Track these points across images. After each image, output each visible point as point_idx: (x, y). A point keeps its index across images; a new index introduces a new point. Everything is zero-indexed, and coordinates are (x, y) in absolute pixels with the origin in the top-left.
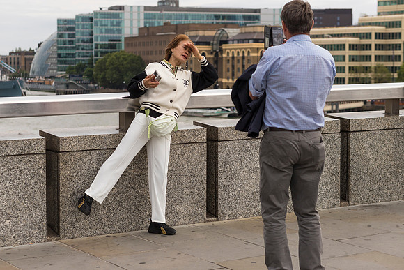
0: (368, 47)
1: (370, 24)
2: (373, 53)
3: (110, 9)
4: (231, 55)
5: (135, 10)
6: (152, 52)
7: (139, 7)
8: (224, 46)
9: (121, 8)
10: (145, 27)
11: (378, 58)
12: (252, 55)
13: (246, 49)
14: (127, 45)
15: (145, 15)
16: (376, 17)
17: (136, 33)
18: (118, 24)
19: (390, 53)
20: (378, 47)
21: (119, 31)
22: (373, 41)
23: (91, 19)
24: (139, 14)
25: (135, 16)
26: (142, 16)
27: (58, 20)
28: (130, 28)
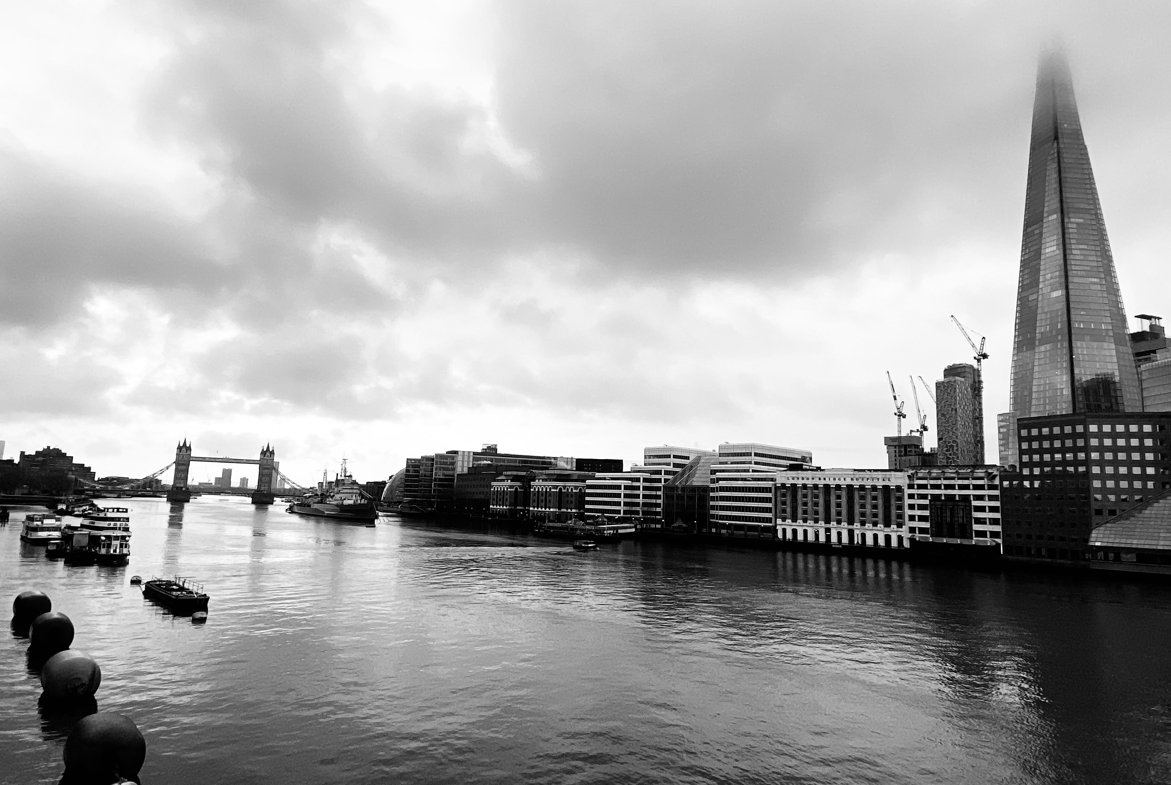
0: (638, 488)
1: (639, 472)
2: (641, 492)
3: (448, 453)
4: (537, 490)
5: (466, 454)
6: (477, 486)
7: (469, 452)
8: (532, 483)
9: (456, 452)
10: (473, 467)
11: (645, 496)
12: (552, 490)
13: (548, 486)
14: (459, 479)
15: (473, 458)
16: (643, 466)
17: (466, 471)
18: (453, 464)
19: (654, 493)
20: (645, 488)
21: (454, 469)
22: (641, 484)
23: (433, 460)
24: (469, 457)
25: (466, 458)
26: (471, 459)
27: (408, 459)
28: (462, 467)
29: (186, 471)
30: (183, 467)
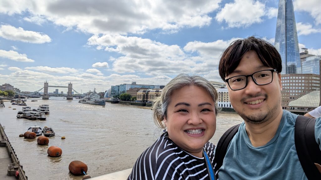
3: (123, 84)
8: (149, 93)
9: (126, 84)
14: (127, 92)
17: (129, 89)
21: (125, 89)
23: (119, 86)
29: (47, 90)
30: (46, 89)
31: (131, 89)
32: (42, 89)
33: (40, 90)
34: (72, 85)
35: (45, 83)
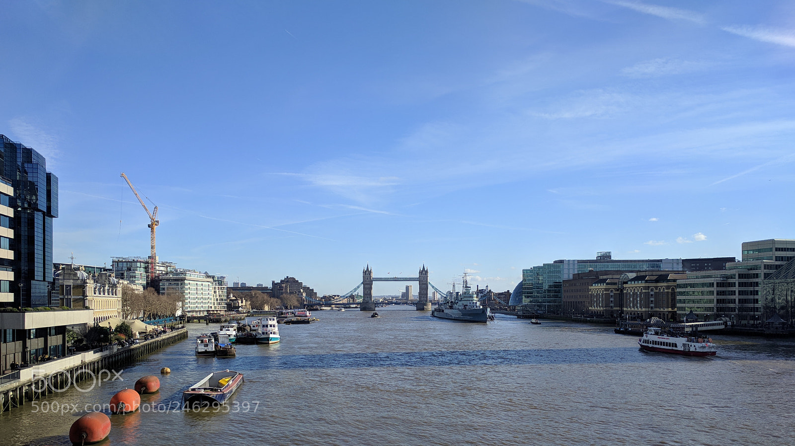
0: (734, 285)
1: (735, 268)
3: (555, 262)
4: (629, 291)
5: (571, 263)
7: (574, 261)
8: (625, 285)
9: (562, 262)
10: (577, 273)
11: (741, 293)
15: (578, 265)
17: (571, 277)
18: (559, 272)
20: (740, 285)
21: (561, 277)
22: (737, 280)
23: (542, 269)
24: (574, 265)
25: (571, 266)
26: (576, 267)
28: (567, 274)
29: (371, 288)
30: (368, 286)
31: (578, 277)
32: (358, 287)
33: (355, 290)
34: (427, 272)
35: (365, 272)
